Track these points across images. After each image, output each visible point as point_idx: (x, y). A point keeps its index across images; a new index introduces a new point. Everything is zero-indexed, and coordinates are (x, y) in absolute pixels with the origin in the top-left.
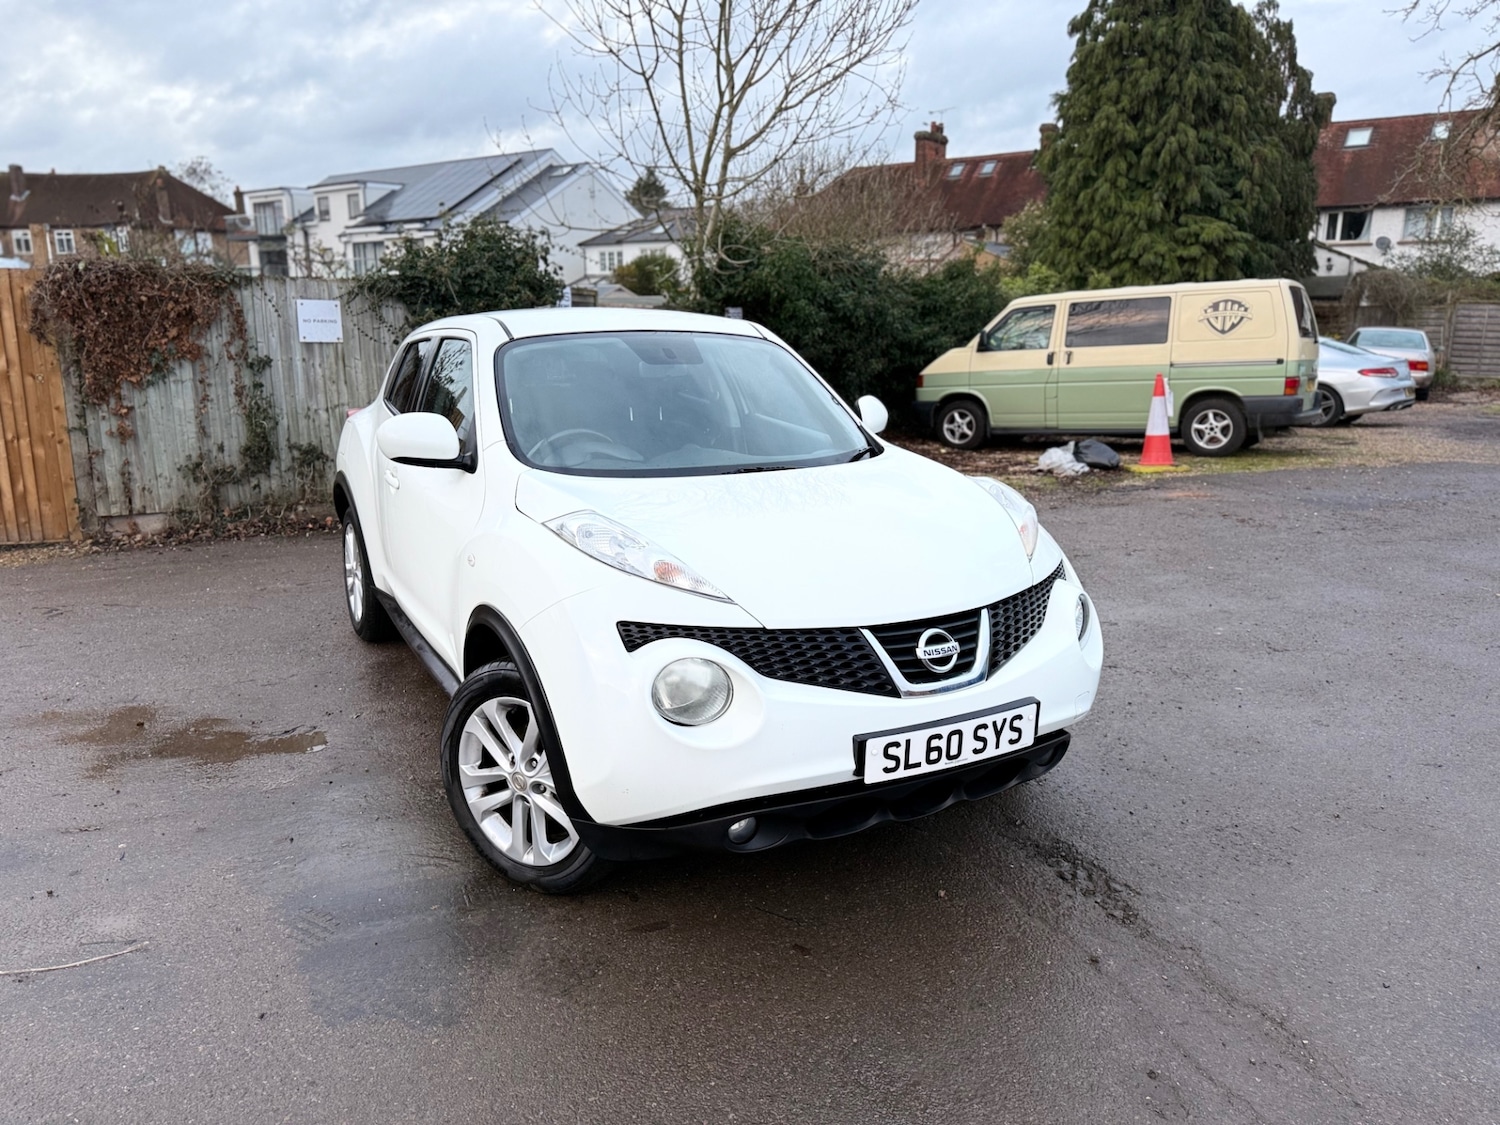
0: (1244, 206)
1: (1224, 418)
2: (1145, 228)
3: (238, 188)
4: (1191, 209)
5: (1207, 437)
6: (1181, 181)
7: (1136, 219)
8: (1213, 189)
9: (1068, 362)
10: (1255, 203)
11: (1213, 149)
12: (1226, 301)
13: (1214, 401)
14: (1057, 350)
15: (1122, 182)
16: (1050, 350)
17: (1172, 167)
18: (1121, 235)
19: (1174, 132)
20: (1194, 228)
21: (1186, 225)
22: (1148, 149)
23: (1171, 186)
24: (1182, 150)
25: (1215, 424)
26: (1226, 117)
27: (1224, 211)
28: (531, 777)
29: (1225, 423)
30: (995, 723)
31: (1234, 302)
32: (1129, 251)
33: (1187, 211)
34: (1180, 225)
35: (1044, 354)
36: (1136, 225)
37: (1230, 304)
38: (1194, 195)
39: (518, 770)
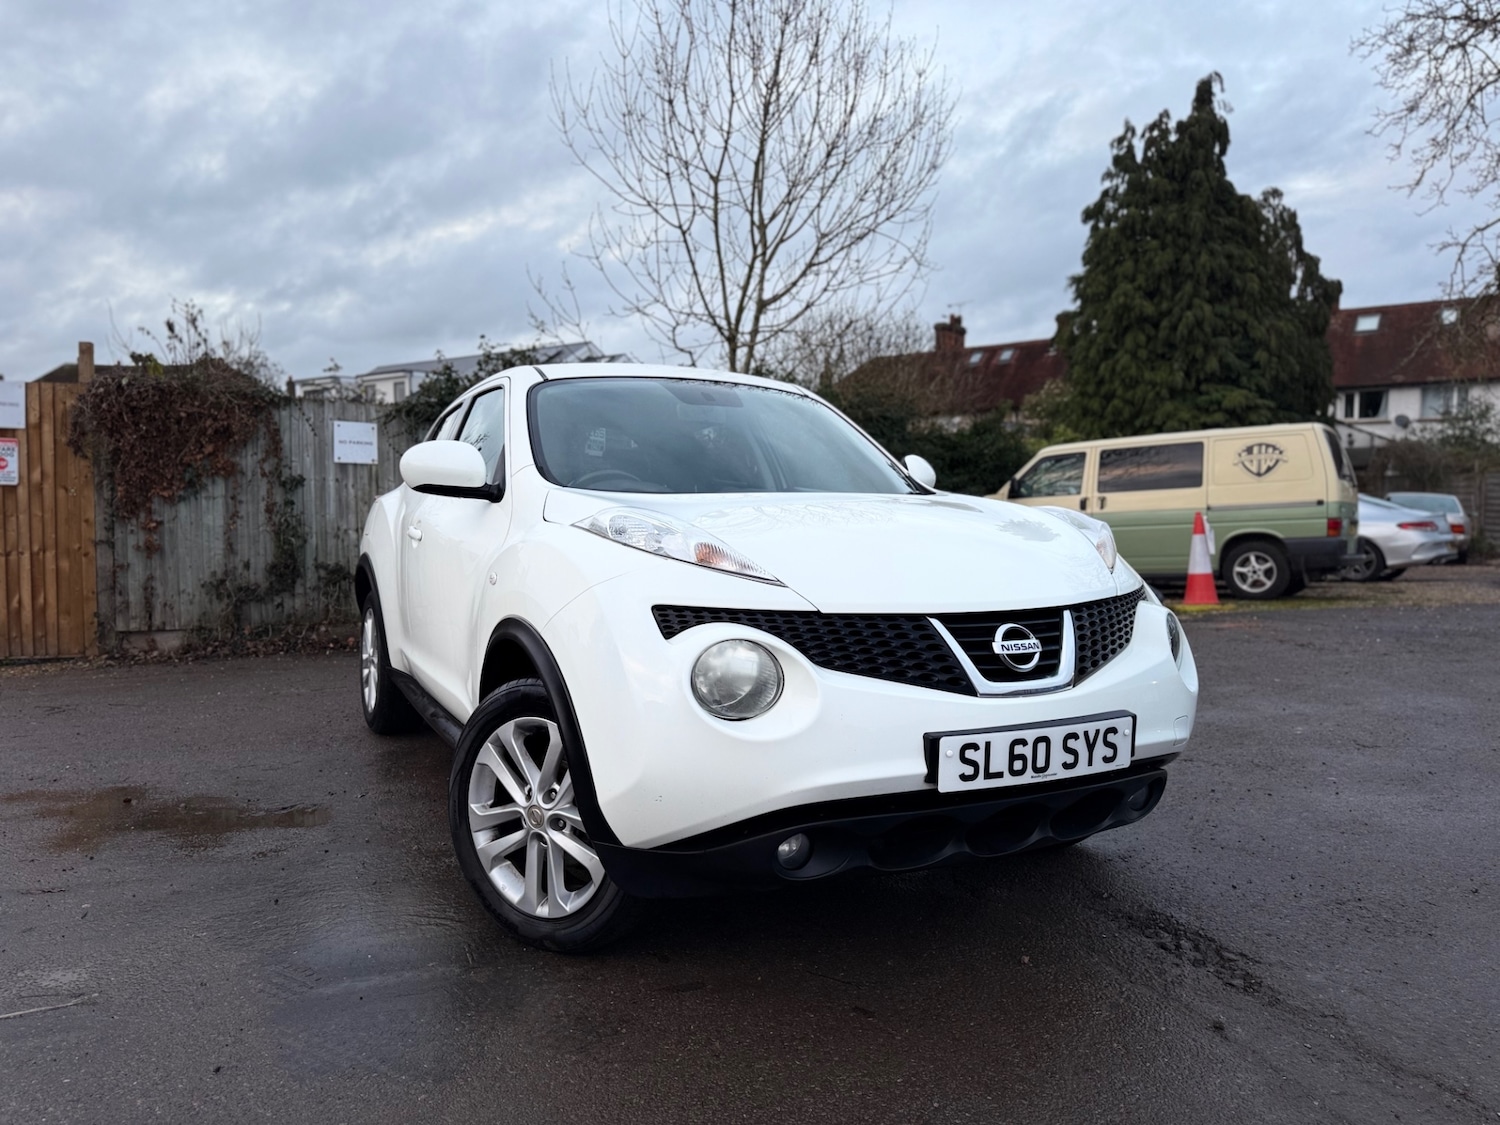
0: (1263, 375)
1: (1266, 561)
2: (1167, 396)
3: (290, 378)
4: (1211, 378)
5: (1250, 580)
6: (1199, 351)
7: (1158, 388)
8: (1231, 358)
9: (1102, 507)
10: (1274, 373)
11: (1229, 322)
12: (1260, 445)
13: (1255, 544)
14: (1089, 495)
15: (1143, 354)
16: (1083, 495)
17: (1190, 340)
18: (1144, 402)
19: (1189, 307)
20: (1216, 396)
21: (1207, 393)
22: (1165, 323)
23: (1190, 357)
24: (1199, 324)
25: (1257, 566)
26: (1240, 294)
27: (1244, 380)
28: (548, 809)
29: (1268, 565)
30: (1086, 734)
31: (1268, 446)
32: (1153, 418)
33: (1207, 380)
34: (1201, 393)
35: (1077, 499)
36: (1158, 394)
37: (1264, 448)
38: (1213, 364)
39: (535, 803)
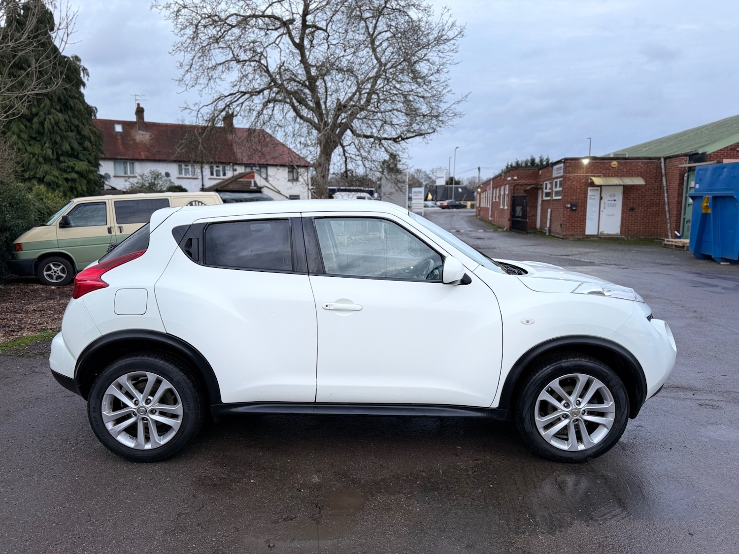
0: (90, 154)
2: (43, 162)
4: (66, 154)
6: (58, 139)
7: (36, 157)
8: (76, 145)
10: (95, 153)
11: (69, 124)
15: (25, 136)
17: (52, 132)
18: (29, 164)
19: (49, 113)
20: (71, 164)
21: (65, 162)
22: (35, 120)
23: (53, 141)
24: (57, 123)
26: (71, 109)
27: (81, 156)
32: (36, 173)
33: (62, 155)
34: (61, 162)
36: (37, 160)
38: (66, 147)
